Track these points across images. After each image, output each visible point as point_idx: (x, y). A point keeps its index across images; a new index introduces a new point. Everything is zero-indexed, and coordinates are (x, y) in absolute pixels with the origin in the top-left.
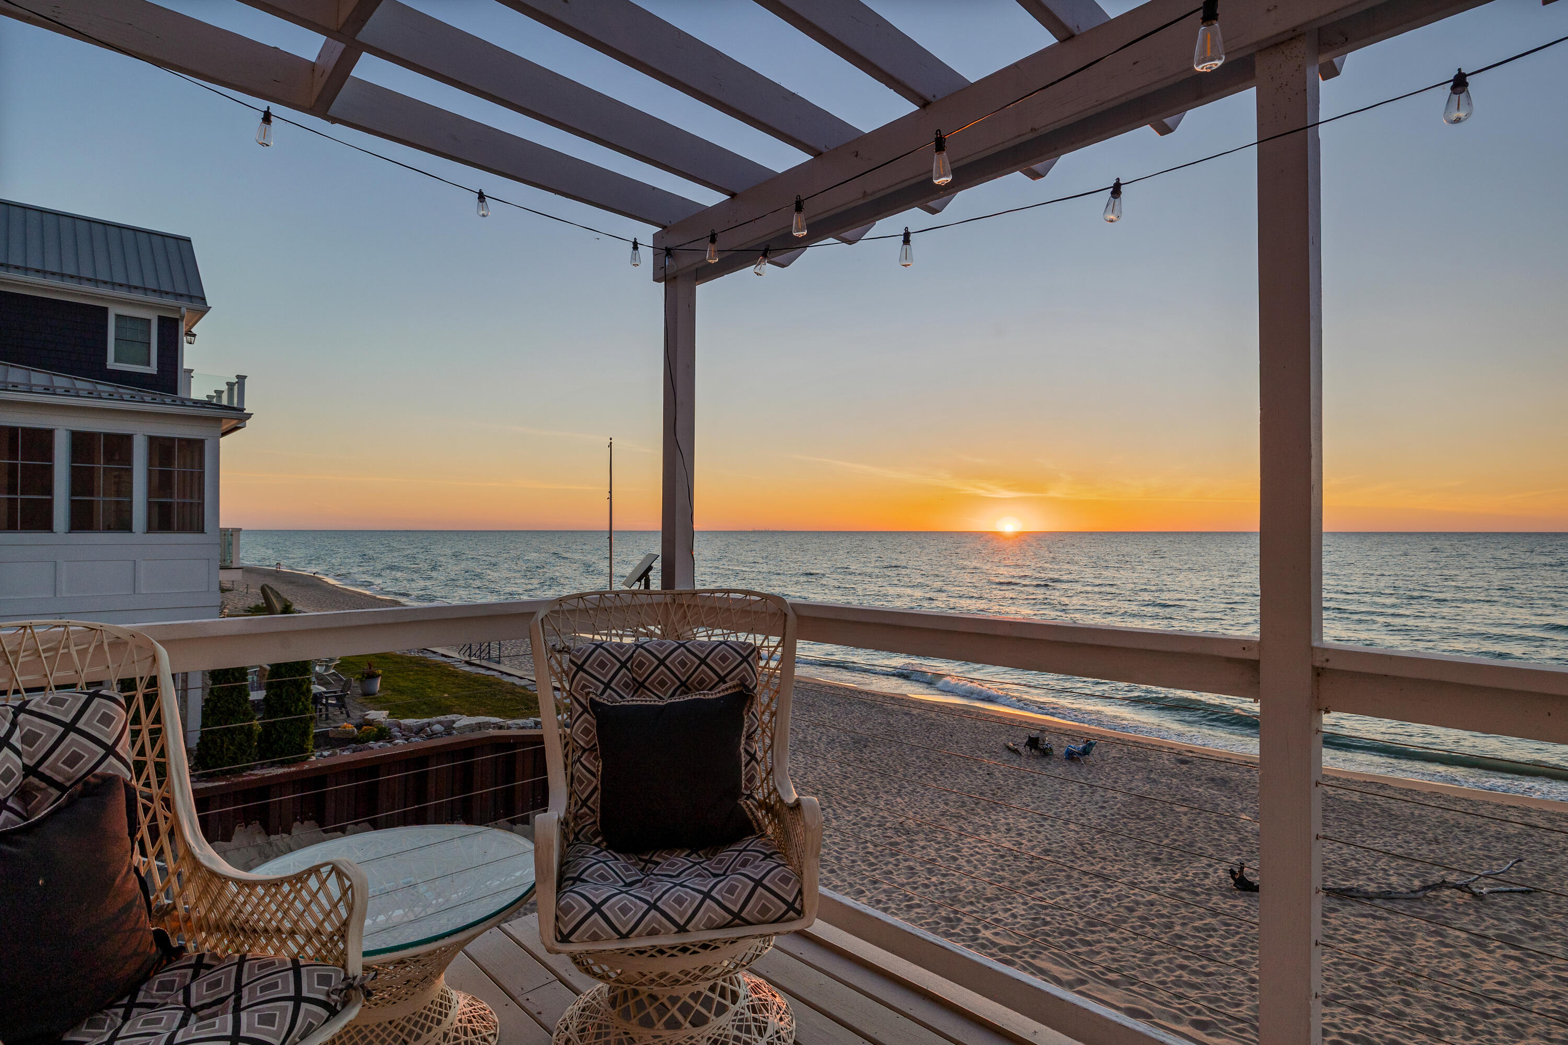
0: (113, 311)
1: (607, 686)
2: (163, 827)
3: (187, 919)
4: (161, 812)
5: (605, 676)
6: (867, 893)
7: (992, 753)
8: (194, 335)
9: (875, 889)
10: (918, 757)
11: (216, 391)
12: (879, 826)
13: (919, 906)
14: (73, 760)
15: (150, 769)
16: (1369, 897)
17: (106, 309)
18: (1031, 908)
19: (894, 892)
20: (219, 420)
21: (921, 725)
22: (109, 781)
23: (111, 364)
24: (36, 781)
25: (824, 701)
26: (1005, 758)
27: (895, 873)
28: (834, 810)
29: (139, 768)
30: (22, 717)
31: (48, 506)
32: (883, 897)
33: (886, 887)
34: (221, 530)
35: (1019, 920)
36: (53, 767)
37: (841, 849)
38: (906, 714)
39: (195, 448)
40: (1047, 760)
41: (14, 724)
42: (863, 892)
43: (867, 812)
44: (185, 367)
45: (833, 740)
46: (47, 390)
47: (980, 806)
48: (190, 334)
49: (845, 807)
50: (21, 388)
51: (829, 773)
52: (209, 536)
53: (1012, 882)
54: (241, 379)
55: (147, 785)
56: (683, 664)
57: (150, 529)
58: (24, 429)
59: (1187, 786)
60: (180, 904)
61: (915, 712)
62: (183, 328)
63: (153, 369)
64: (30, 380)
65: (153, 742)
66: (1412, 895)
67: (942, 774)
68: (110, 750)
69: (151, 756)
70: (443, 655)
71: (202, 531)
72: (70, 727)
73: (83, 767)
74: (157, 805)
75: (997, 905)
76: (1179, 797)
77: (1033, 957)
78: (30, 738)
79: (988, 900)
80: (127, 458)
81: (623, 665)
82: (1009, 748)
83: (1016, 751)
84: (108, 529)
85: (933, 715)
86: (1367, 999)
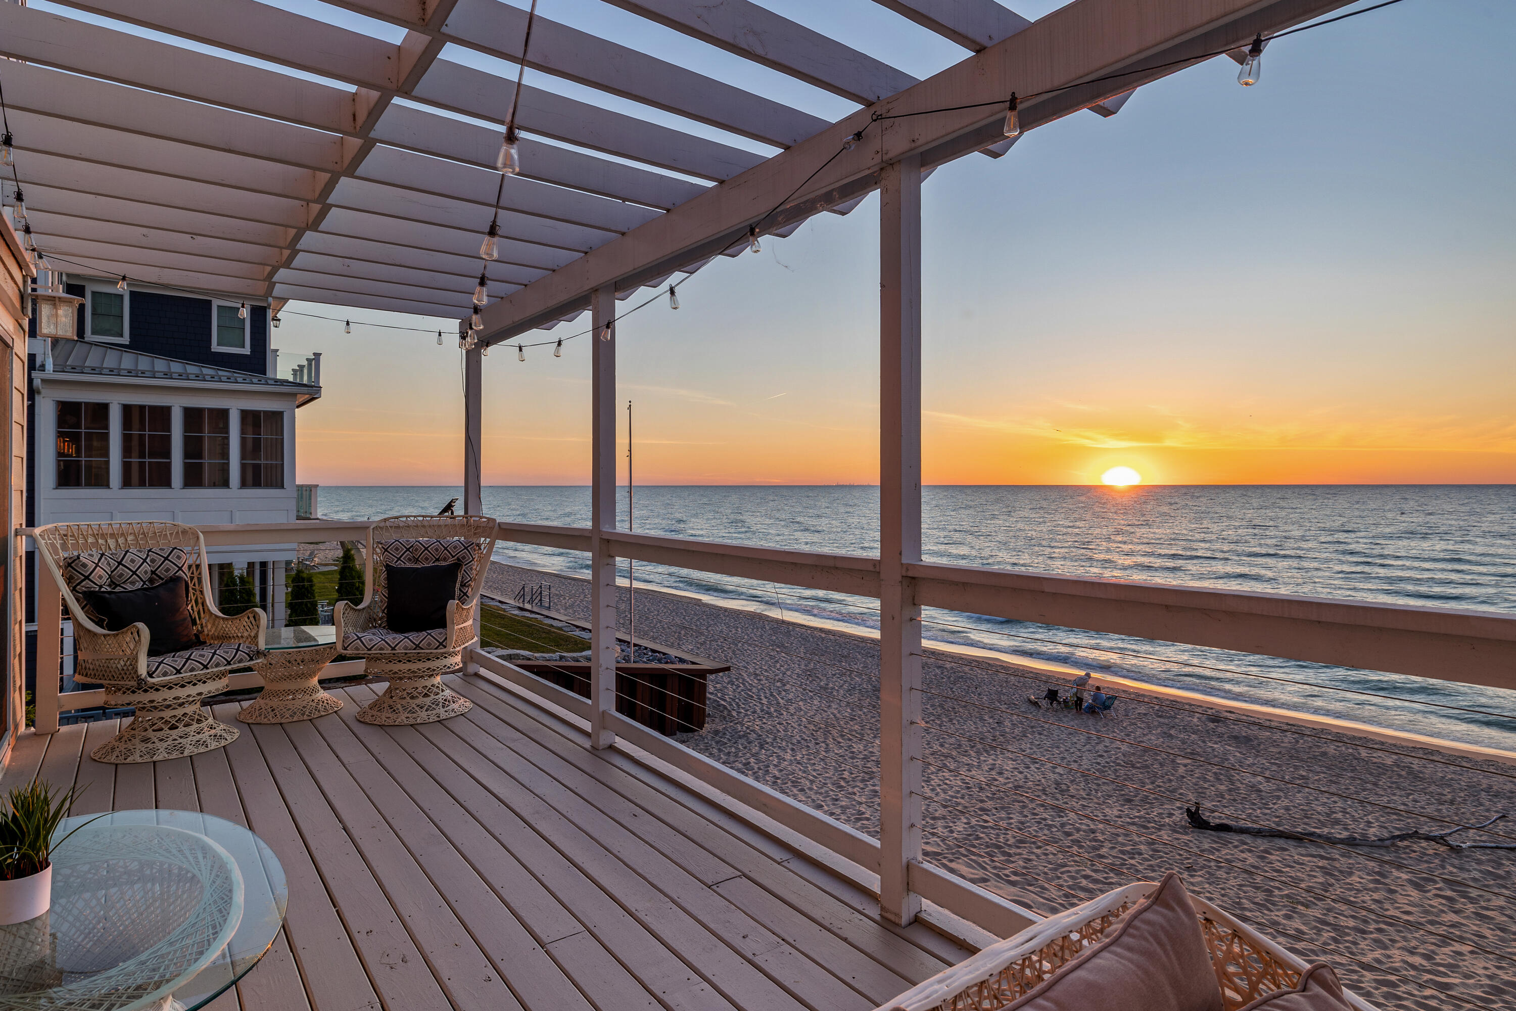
0: (216, 303)
1: (399, 559)
2: (200, 601)
3: (208, 635)
4: (199, 596)
5: (398, 554)
6: (825, 807)
7: (1011, 705)
8: (279, 320)
9: (834, 804)
10: (932, 706)
11: (299, 366)
12: (864, 758)
13: (868, 819)
14: (167, 570)
15: (196, 580)
16: (1332, 841)
17: (211, 301)
18: (972, 827)
19: (849, 808)
20: (294, 395)
21: (949, 678)
22: (179, 579)
23: (215, 348)
24: (155, 577)
25: (859, 653)
26: (1023, 710)
27: (858, 794)
28: (827, 745)
29: (192, 578)
30: (150, 553)
31: (168, 467)
32: (838, 811)
33: (844, 803)
34: (298, 486)
35: (954, 834)
36: (160, 572)
37: (818, 774)
38: (939, 667)
39: (276, 417)
40: (1066, 712)
41: (148, 555)
42: (822, 806)
43: (858, 747)
44: (272, 347)
45: (854, 688)
46: (168, 375)
47: (974, 749)
48: (275, 319)
49: (839, 743)
50: (147, 374)
51: (838, 715)
52: (289, 491)
53: (966, 807)
54: (317, 355)
55: (194, 585)
56: (437, 550)
57: (244, 484)
58: (150, 407)
59: (1204, 742)
60: (206, 630)
61: (948, 665)
62: (270, 314)
63: (247, 351)
64: (153, 367)
65: (197, 570)
66: (1379, 843)
67: (951, 720)
68: (180, 569)
69: (196, 574)
70: (500, 602)
71: (282, 487)
72: (166, 559)
73: (171, 573)
74: (198, 593)
75: (940, 823)
76: (1189, 751)
77: (951, 861)
78: (153, 561)
79: (934, 818)
80: (226, 429)
81: (408, 550)
82: (1030, 701)
83: (1035, 704)
84: (214, 485)
85: (966, 669)
86: (1251, 911)
